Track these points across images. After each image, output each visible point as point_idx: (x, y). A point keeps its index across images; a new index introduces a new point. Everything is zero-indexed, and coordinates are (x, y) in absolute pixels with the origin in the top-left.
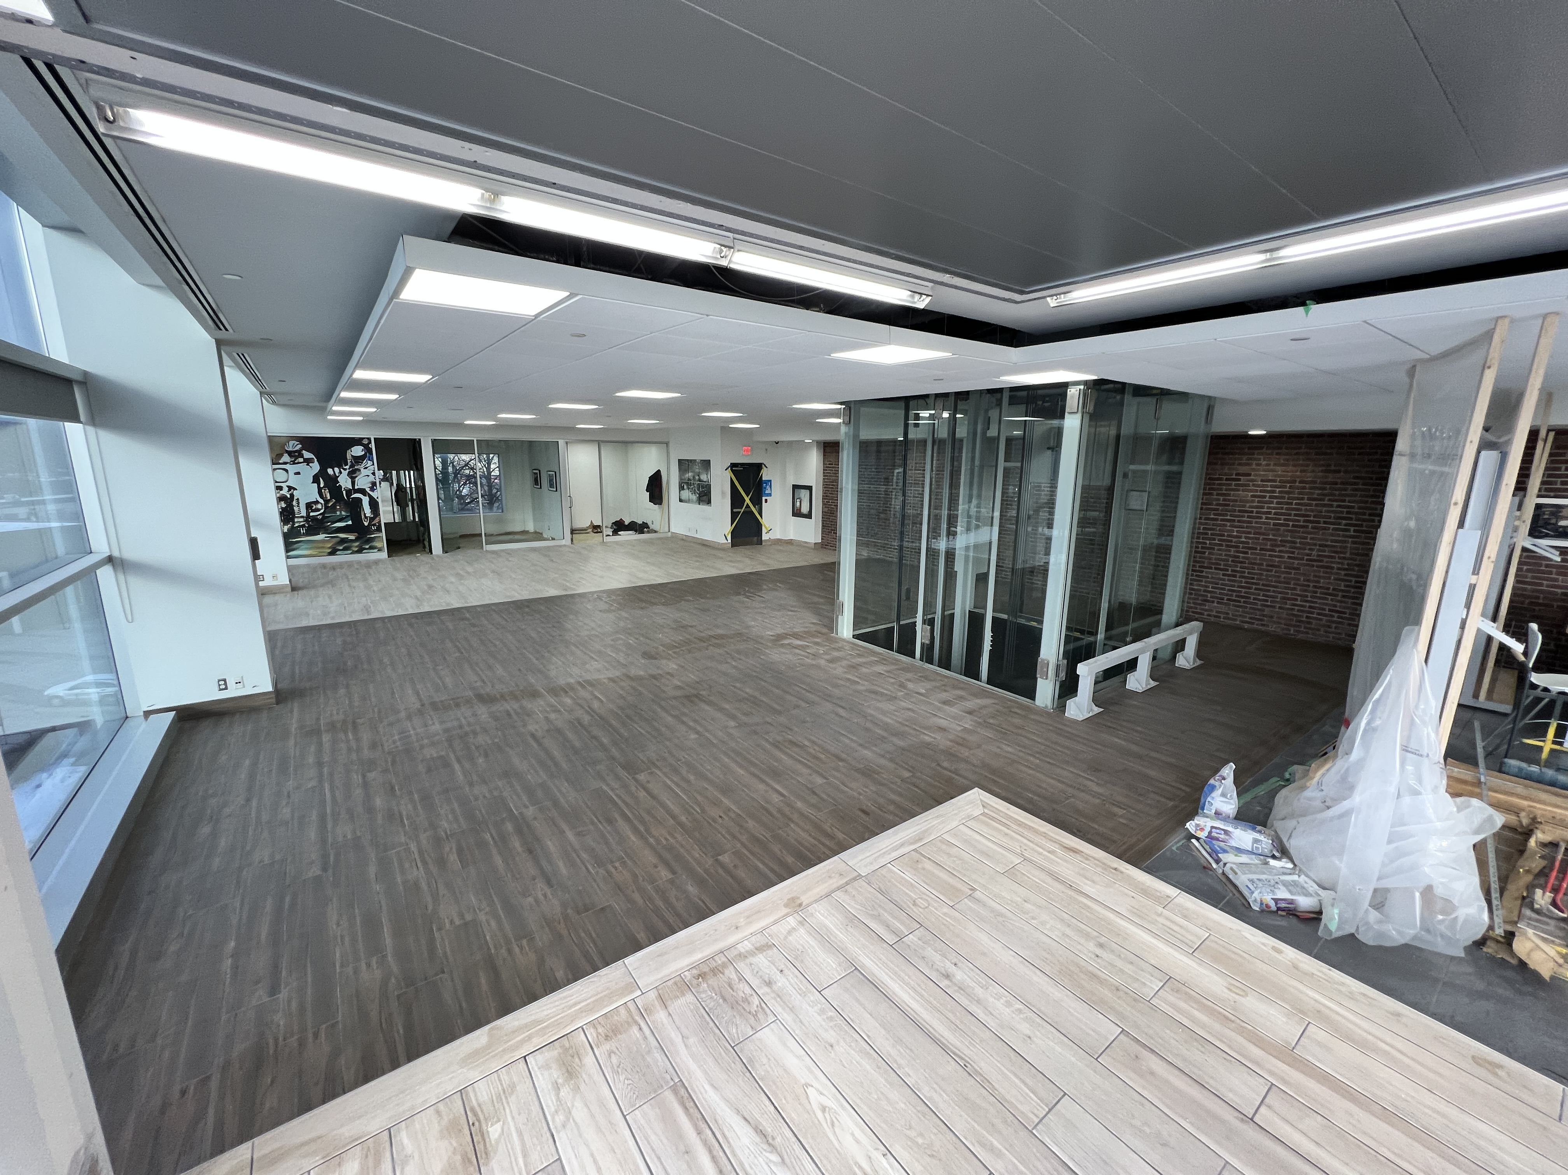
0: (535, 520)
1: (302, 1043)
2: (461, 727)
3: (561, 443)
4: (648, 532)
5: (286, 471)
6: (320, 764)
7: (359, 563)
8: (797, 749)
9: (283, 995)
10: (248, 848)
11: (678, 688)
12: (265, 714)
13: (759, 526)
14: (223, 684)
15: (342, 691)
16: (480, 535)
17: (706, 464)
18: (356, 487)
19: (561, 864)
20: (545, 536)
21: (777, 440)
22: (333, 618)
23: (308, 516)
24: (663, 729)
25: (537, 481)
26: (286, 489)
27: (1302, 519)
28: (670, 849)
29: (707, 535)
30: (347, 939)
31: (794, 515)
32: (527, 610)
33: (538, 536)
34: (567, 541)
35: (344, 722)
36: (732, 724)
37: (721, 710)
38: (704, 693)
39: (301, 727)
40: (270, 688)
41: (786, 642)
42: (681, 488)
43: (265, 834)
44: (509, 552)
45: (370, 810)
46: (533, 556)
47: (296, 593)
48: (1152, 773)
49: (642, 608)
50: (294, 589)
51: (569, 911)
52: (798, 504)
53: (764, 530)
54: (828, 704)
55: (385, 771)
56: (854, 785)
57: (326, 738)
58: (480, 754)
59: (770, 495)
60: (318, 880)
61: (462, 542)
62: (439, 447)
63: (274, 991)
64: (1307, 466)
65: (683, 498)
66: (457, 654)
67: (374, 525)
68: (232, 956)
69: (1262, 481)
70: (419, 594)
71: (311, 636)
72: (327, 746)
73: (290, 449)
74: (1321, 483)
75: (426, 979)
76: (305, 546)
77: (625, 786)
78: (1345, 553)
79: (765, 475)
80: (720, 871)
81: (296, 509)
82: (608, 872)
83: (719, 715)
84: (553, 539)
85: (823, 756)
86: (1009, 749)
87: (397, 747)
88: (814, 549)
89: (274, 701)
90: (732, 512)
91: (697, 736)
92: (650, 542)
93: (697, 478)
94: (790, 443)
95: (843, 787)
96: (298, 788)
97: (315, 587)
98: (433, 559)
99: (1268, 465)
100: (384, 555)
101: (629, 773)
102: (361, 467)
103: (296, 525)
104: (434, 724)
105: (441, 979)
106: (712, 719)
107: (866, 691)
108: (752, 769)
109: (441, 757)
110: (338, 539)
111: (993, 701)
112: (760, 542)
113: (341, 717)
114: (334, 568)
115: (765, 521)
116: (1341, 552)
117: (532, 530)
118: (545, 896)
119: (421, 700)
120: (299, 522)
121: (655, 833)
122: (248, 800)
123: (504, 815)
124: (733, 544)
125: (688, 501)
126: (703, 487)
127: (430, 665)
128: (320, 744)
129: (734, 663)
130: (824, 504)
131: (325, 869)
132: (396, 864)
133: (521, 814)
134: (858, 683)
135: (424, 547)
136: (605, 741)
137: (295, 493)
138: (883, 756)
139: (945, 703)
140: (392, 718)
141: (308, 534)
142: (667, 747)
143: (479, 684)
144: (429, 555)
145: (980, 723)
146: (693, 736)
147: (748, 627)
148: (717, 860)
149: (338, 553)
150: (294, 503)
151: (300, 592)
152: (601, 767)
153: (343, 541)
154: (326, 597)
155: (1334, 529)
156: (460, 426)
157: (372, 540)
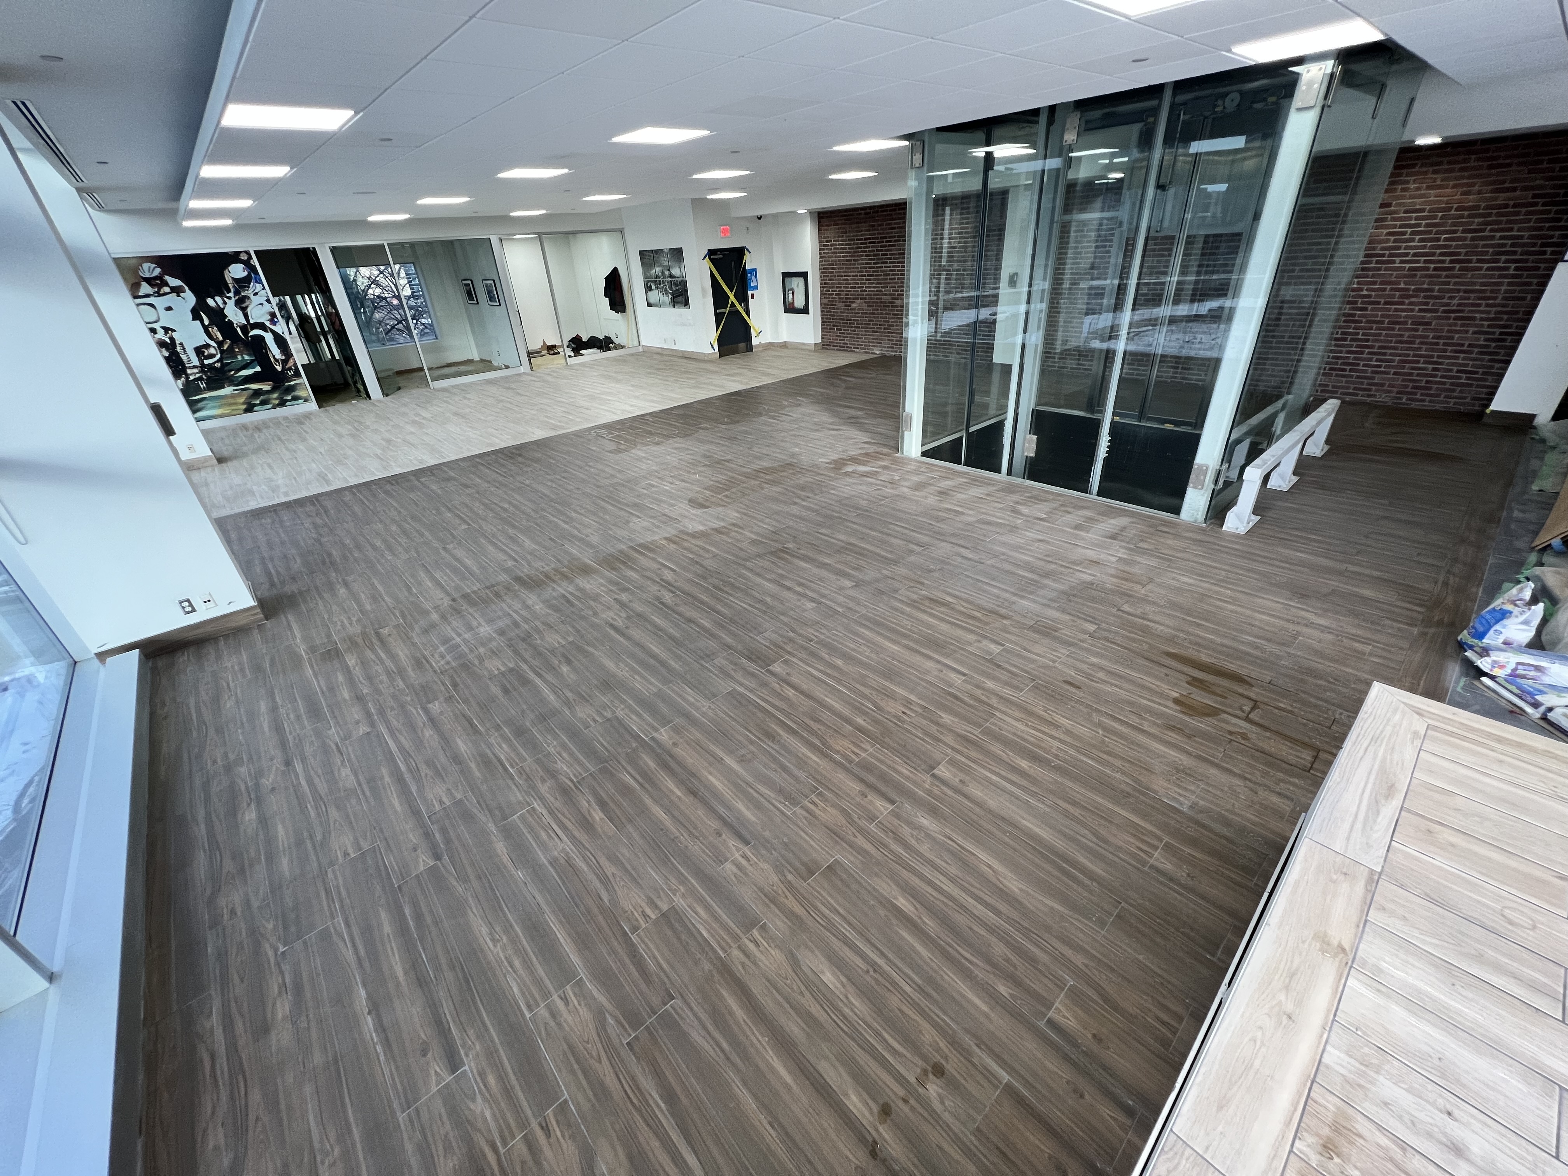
0: (477, 345)
1: (530, 1143)
2: (516, 625)
3: (494, 240)
4: (616, 348)
5: (152, 305)
6: (359, 699)
7: (286, 418)
8: (942, 609)
9: (469, 1066)
10: (319, 837)
11: (754, 542)
12: (256, 635)
13: (747, 328)
14: (188, 606)
15: (342, 591)
16: (421, 369)
17: (677, 254)
18: (252, 321)
19: (740, 806)
20: (495, 364)
21: (759, 213)
22: (286, 494)
23: (203, 366)
24: (768, 599)
25: (470, 295)
26: (161, 332)
27: (1448, 259)
28: (866, 767)
29: (687, 344)
30: (517, 963)
31: (787, 311)
32: (520, 459)
33: (486, 365)
34: (525, 368)
35: (364, 634)
36: (848, 583)
37: (824, 566)
38: (791, 545)
39: (312, 649)
40: (252, 603)
41: (849, 469)
42: (648, 289)
43: (334, 813)
44: (463, 388)
45: (457, 759)
46: (493, 390)
47: (224, 465)
48: (1367, 593)
49: (657, 444)
50: (221, 460)
51: (790, 877)
52: (791, 296)
53: (753, 334)
54: (943, 544)
55: (449, 699)
56: (1037, 649)
57: (351, 660)
58: (560, 661)
59: (756, 288)
60: (432, 870)
61: (401, 380)
62: (344, 256)
63: (453, 1063)
64: (1473, 185)
65: (652, 301)
66: (464, 527)
67: (290, 369)
68: (369, 1013)
69: (1406, 212)
70: (379, 452)
71: (269, 521)
72: (357, 672)
73: (147, 275)
74: (1486, 208)
75: (655, 1013)
76: (211, 404)
77: (764, 684)
78: (1495, 298)
79: (749, 262)
80: (949, 792)
81: (184, 357)
82: (808, 811)
83: (824, 573)
84: (507, 367)
85: (978, 615)
86: (1186, 579)
87: (448, 663)
88: (815, 351)
89: (261, 616)
90: (716, 314)
91: (814, 605)
92: (622, 360)
93: (667, 273)
94: (776, 216)
95: (1026, 653)
96: (347, 737)
97: (245, 455)
98: (374, 405)
99: (1418, 189)
100: (313, 405)
101: (760, 666)
102: (249, 293)
103: (192, 378)
104: (480, 624)
105: (671, 1006)
106: (820, 580)
107: (978, 522)
108: (906, 642)
109: (511, 670)
110: (250, 392)
111: (1130, 520)
112: (749, 348)
113: (358, 629)
114: (258, 428)
115: (755, 321)
116: (1489, 298)
117: (477, 358)
118: (745, 857)
119: (447, 593)
120: (193, 373)
121: (837, 747)
122: (288, 763)
123: (634, 745)
124: (722, 354)
125: (658, 305)
126: (676, 285)
127: (436, 544)
128: (347, 671)
129: (804, 503)
130: (822, 294)
131: (437, 857)
132: (528, 836)
133: (653, 739)
134: (963, 514)
135: (359, 391)
136: (706, 624)
137: (174, 335)
138: (1048, 606)
139: (1077, 527)
140: (423, 623)
141: (210, 388)
142: (785, 624)
143: (510, 563)
144: (368, 401)
145: (1131, 550)
146: (810, 605)
147: (793, 455)
148: (933, 776)
149: (256, 408)
150: (179, 349)
151: (229, 464)
152: (720, 661)
153: (257, 393)
154: (265, 466)
155: (1488, 269)
156: (361, 225)
157: (292, 389)
